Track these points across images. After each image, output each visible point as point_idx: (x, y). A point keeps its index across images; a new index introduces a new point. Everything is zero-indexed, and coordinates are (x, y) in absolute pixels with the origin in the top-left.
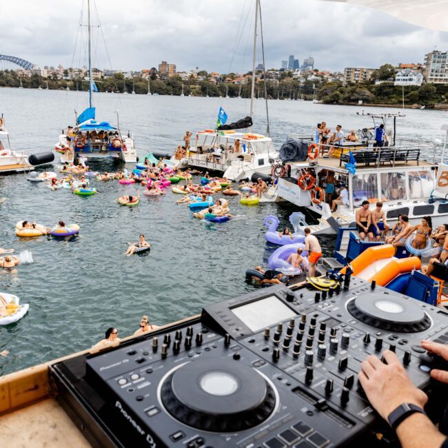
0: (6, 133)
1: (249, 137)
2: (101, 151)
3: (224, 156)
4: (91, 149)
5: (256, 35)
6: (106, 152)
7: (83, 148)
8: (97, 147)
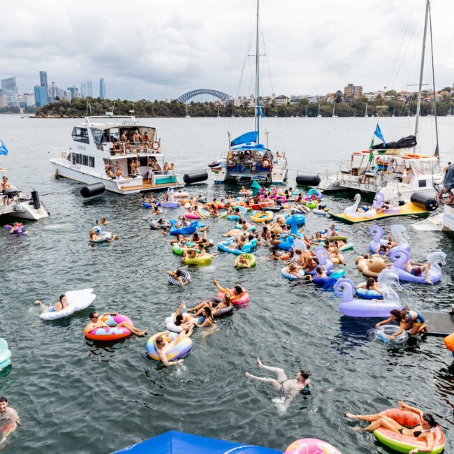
0: (162, 155)
1: (410, 156)
2: (252, 172)
3: (379, 177)
4: (243, 168)
5: (424, 47)
6: (256, 172)
7: (234, 167)
8: (248, 167)
